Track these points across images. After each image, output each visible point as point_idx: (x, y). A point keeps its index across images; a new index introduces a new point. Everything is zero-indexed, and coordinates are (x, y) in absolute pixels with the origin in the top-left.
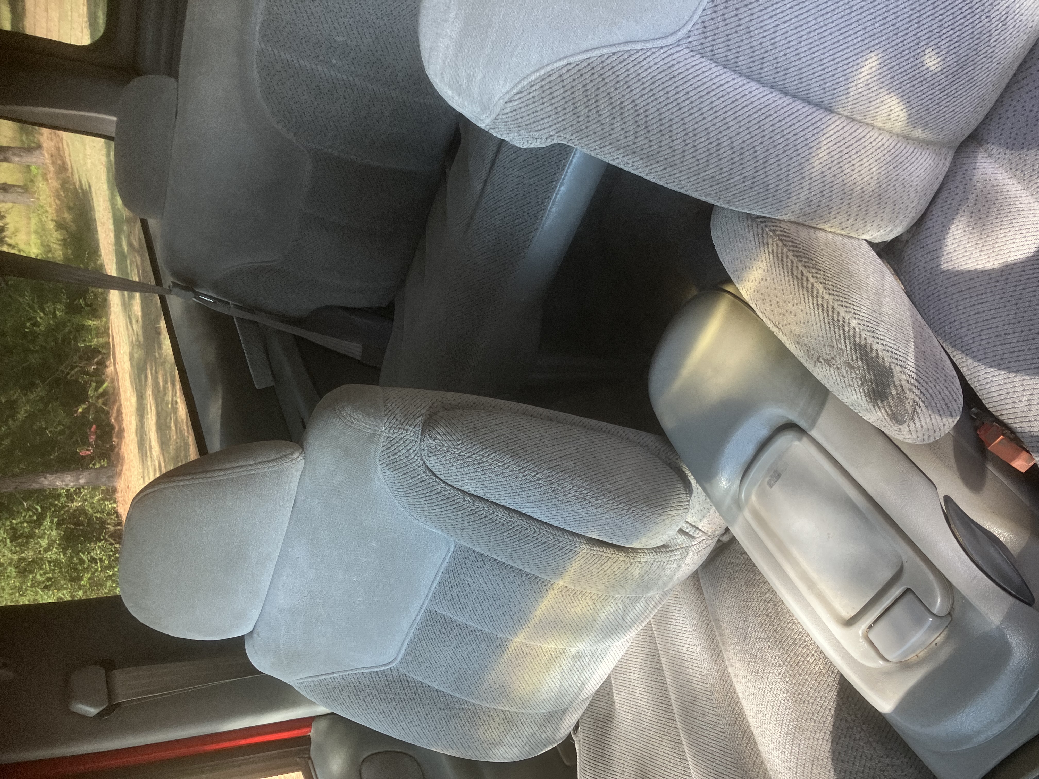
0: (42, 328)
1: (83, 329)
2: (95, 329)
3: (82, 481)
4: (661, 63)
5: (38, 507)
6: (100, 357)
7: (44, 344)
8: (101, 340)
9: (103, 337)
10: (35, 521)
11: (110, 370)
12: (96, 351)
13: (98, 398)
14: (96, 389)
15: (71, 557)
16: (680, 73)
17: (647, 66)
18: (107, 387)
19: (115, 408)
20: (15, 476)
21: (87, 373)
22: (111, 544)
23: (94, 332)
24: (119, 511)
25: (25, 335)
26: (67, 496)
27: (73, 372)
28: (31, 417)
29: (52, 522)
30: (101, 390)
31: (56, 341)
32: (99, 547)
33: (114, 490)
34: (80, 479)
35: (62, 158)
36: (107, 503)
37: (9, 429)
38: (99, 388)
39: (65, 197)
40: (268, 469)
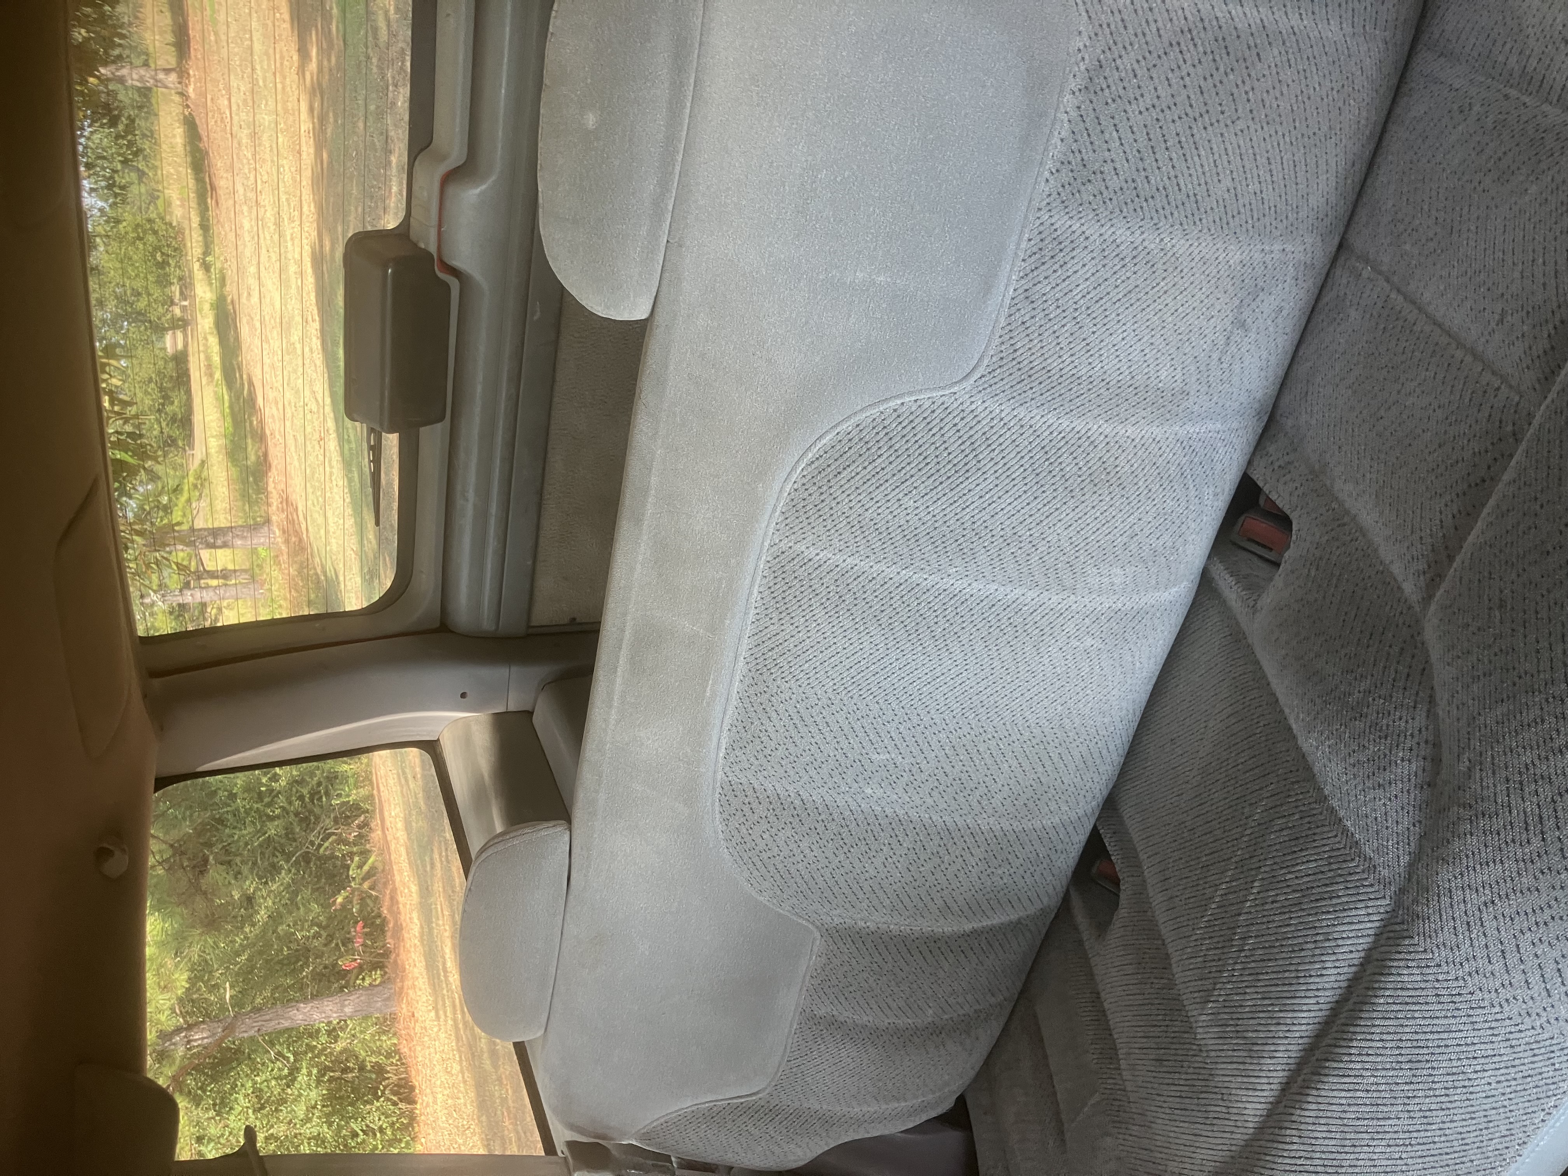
0: (283, 783)
1: (336, 777)
2: (353, 776)
3: (348, 1010)
5: (289, 1055)
6: (362, 818)
7: (285, 805)
8: (363, 792)
9: (363, 787)
10: (286, 1077)
11: (376, 835)
12: (355, 810)
13: (364, 879)
14: (360, 867)
15: (340, 1128)
18: (373, 863)
19: (388, 892)
20: (257, 1010)
21: (346, 842)
22: (395, 1104)
23: (351, 781)
24: (402, 1051)
25: (260, 796)
26: (329, 1033)
27: (326, 844)
28: (275, 918)
29: (310, 1074)
30: (366, 868)
31: (301, 798)
32: (378, 1109)
33: (394, 1018)
34: (345, 1006)
35: (298, 534)
36: (384, 1038)
37: (246, 938)
38: (365, 864)
39: (303, 587)
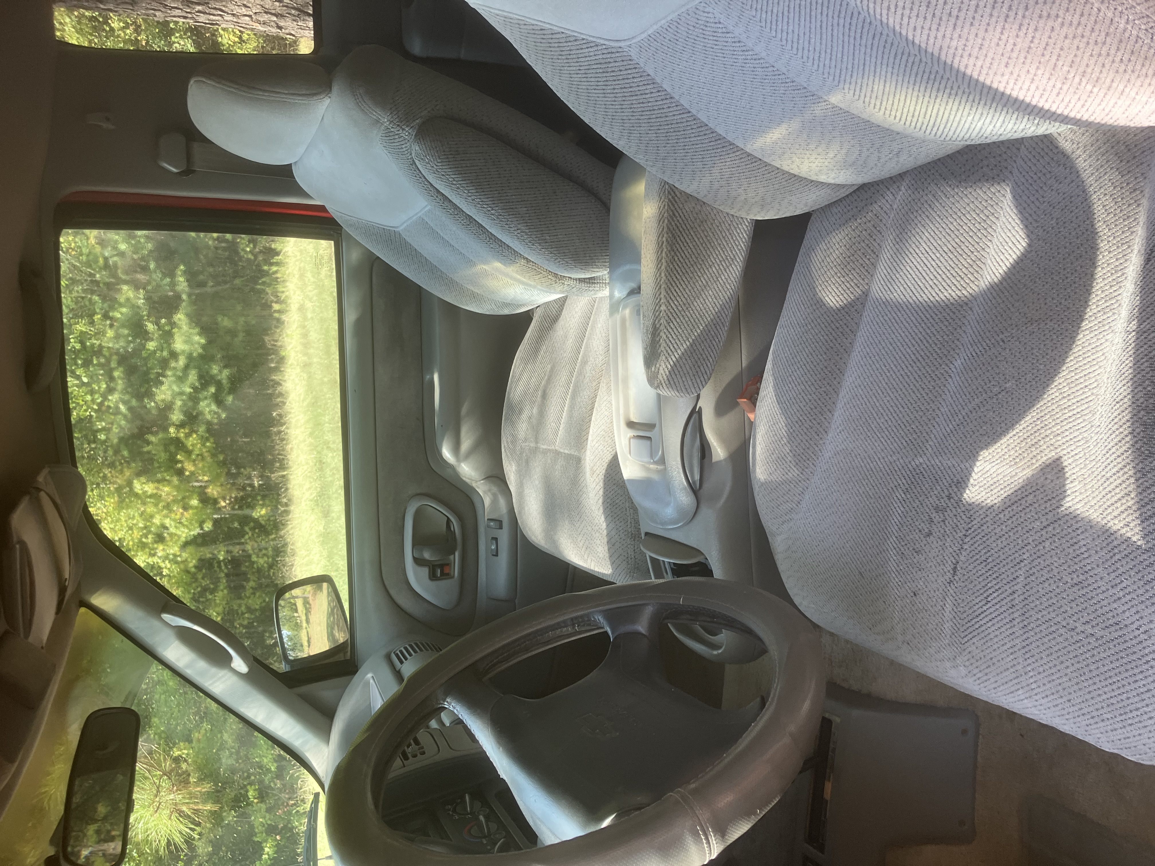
4: (600, 57)
16: (613, 71)
17: (587, 54)
40: (298, 100)
